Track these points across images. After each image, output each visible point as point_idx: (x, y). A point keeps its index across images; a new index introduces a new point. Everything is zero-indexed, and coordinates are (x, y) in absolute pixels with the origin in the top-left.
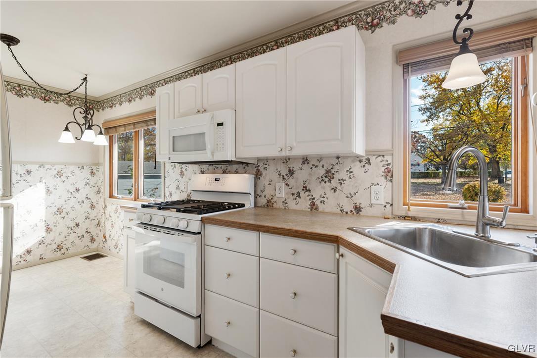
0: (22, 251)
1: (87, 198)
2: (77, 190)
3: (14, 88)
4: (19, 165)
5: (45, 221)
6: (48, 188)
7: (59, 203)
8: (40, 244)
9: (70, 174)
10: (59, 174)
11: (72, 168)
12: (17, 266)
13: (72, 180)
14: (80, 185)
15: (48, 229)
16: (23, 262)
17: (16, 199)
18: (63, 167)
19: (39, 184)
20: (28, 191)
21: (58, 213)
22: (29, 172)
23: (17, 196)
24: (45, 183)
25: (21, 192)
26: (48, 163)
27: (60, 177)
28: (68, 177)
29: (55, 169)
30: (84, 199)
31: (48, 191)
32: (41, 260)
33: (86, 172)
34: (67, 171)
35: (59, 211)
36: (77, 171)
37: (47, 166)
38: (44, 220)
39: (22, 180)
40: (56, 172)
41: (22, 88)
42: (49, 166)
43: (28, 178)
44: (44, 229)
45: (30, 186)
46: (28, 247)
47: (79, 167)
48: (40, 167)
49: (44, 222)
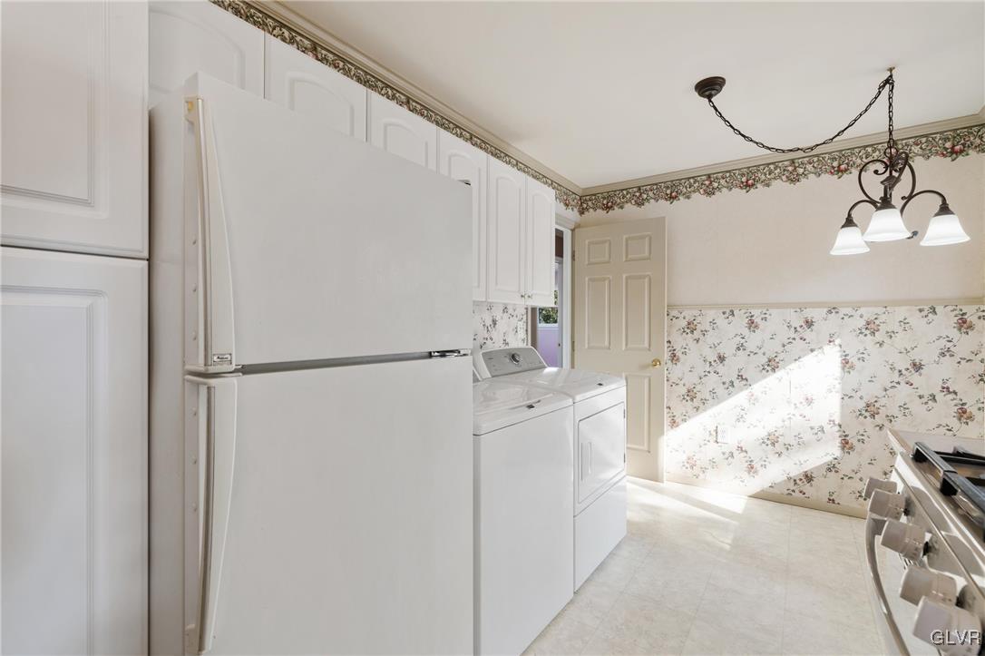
0: (797, 473)
1: (946, 390)
2: (917, 367)
3: (784, 170)
4: (792, 310)
5: (840, 426)
6: (846, 356)
7: (871, 392)
8: (830, 470)
9: (896, 328)
10: (871, 327)
11: (902, 312)
12: (789, 496)
13: (901, 340)
14: (927, 354)
15: (846, 445)
16: (797, 494)
17: (788, 373)
18: (880, 310)
19: (827, 348)
20: (809, 359)
21: (867, 414)
22: (809, 324)
23: (790, 367)
24: (840, 346)
25: (796, 360)
26: (846, 304)
27: (873, 333)
28: (891, 335)
29: (861, 317)
30: (936, 391)
31: (846, 363)
32: (831, 504)
33: (945, 323)
34: (890, 321)
35: (871, 410)
36: (916, 321)
37: (843, 311)
38: (837, 423)
39: (798, 339)
40: (862, 323)
41: (797, 165)
42: (849, 311)
43: (808, 334)
44: (838, 442)
45: (812, 351)
46: (808, 467)
47: (921, 311)
48: (830, 312)
49: (837, 428)
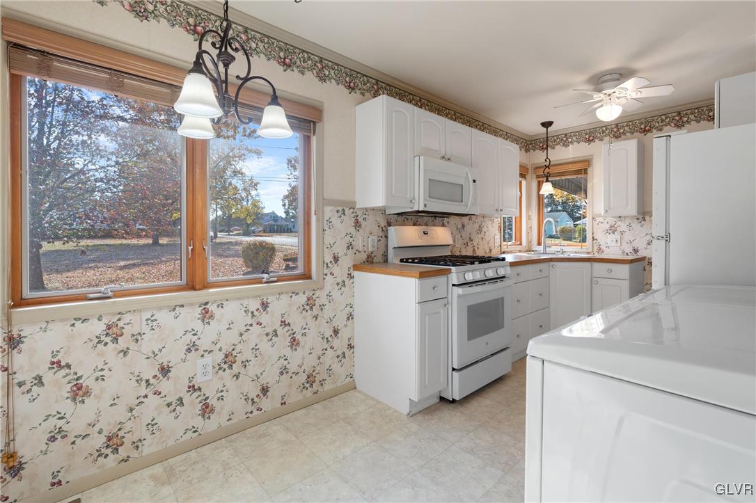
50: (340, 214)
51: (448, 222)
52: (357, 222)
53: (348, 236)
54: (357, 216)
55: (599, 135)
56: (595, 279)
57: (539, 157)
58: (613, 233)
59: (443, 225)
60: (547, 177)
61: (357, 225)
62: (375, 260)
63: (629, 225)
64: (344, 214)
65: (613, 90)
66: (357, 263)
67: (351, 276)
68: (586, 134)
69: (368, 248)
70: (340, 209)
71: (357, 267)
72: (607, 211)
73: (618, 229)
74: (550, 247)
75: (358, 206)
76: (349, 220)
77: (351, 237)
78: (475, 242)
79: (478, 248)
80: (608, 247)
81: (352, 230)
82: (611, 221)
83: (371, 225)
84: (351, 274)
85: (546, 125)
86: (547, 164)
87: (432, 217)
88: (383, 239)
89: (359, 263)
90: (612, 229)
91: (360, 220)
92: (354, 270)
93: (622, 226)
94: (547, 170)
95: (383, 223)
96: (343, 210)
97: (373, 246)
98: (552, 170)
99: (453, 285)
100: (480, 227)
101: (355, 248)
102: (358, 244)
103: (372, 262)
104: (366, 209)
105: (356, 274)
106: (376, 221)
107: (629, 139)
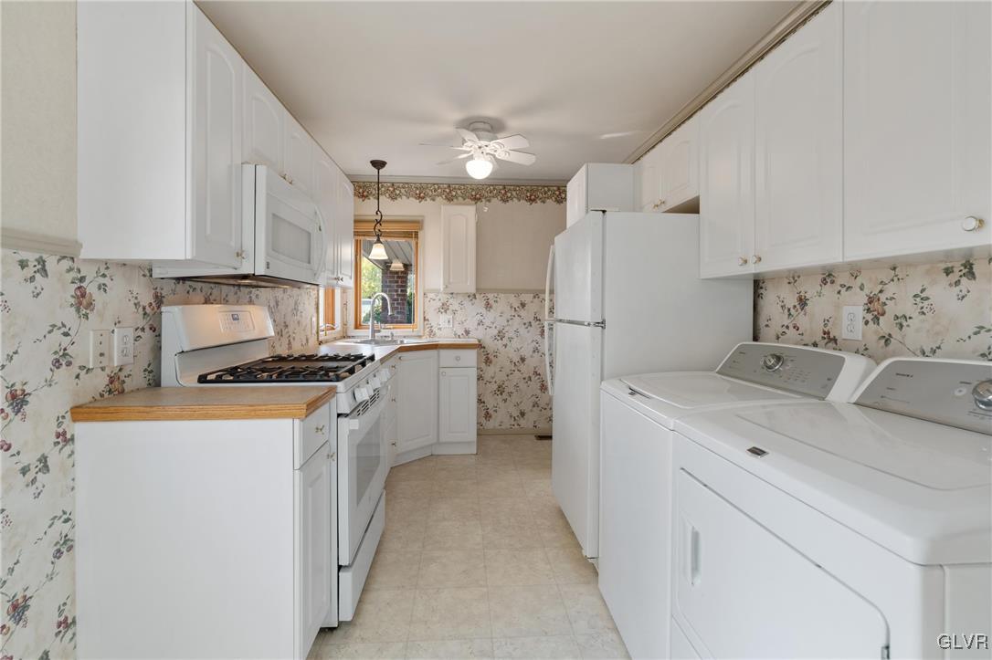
50: (29, 272)
51: (257, 296)
52: (81, 294)
53: (57, 334)
54: (82, 279)
55: (430, 193)
56: (441, 370)
57: (369, 208)
58: (446, 311)
59: (251, 302)
60: (378, 236)
61: (82, 301)
62: (128, 386)
63: (461, 304)
64: (44, 271)
65: (487, 143)
66: (81, 401)
67: (64, 439)
68: (417, 188)
69: (111, 359)
70: (31, 257)
71: (81, 412)
72: (447, 287)
73: (451, 308)
74: (379, 331)
75: (84, 254)
76: (57, 288)
77: (66, 334)
78: (290, 329)
79: (294, 339)
80: (440, 329)
81: (69, 316)
82: (444, 297)
83: (119, 300)
84: (64, 433)
85: (378, 164)
86: (379, 218)
87: (234, 285)
88: (148, 335)
89: (89, 399)
90: (444, 308)
91: (91, 289)
92: (75, 420)
93: (454, 304)
94: (378, 227)
95: (147, 298)
96: (41, 262)
97: (124, 353)
98: (384, 228)
99: (339, 415)
100: (296, 304)
101: (76, 363)
102: (86, 351)
103: (122, 392)
104: (107, 264)
105: (80, 430)
106: (131, 292)
107: (461, 204)
